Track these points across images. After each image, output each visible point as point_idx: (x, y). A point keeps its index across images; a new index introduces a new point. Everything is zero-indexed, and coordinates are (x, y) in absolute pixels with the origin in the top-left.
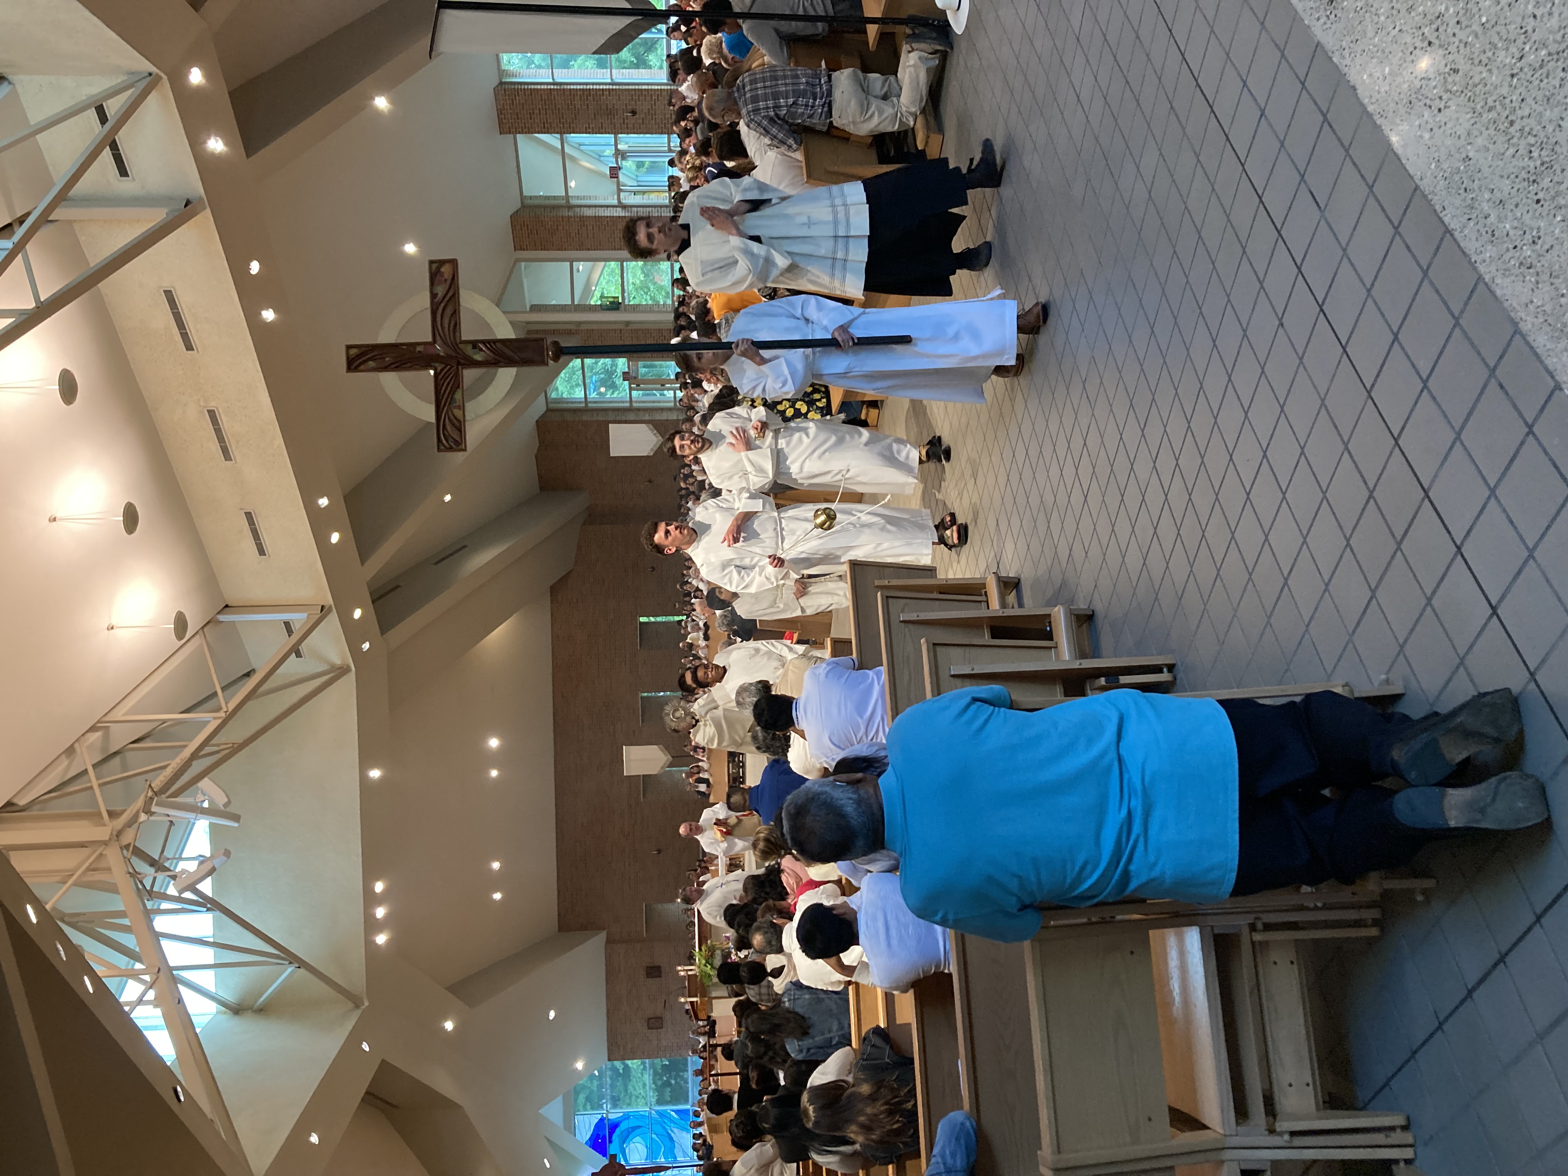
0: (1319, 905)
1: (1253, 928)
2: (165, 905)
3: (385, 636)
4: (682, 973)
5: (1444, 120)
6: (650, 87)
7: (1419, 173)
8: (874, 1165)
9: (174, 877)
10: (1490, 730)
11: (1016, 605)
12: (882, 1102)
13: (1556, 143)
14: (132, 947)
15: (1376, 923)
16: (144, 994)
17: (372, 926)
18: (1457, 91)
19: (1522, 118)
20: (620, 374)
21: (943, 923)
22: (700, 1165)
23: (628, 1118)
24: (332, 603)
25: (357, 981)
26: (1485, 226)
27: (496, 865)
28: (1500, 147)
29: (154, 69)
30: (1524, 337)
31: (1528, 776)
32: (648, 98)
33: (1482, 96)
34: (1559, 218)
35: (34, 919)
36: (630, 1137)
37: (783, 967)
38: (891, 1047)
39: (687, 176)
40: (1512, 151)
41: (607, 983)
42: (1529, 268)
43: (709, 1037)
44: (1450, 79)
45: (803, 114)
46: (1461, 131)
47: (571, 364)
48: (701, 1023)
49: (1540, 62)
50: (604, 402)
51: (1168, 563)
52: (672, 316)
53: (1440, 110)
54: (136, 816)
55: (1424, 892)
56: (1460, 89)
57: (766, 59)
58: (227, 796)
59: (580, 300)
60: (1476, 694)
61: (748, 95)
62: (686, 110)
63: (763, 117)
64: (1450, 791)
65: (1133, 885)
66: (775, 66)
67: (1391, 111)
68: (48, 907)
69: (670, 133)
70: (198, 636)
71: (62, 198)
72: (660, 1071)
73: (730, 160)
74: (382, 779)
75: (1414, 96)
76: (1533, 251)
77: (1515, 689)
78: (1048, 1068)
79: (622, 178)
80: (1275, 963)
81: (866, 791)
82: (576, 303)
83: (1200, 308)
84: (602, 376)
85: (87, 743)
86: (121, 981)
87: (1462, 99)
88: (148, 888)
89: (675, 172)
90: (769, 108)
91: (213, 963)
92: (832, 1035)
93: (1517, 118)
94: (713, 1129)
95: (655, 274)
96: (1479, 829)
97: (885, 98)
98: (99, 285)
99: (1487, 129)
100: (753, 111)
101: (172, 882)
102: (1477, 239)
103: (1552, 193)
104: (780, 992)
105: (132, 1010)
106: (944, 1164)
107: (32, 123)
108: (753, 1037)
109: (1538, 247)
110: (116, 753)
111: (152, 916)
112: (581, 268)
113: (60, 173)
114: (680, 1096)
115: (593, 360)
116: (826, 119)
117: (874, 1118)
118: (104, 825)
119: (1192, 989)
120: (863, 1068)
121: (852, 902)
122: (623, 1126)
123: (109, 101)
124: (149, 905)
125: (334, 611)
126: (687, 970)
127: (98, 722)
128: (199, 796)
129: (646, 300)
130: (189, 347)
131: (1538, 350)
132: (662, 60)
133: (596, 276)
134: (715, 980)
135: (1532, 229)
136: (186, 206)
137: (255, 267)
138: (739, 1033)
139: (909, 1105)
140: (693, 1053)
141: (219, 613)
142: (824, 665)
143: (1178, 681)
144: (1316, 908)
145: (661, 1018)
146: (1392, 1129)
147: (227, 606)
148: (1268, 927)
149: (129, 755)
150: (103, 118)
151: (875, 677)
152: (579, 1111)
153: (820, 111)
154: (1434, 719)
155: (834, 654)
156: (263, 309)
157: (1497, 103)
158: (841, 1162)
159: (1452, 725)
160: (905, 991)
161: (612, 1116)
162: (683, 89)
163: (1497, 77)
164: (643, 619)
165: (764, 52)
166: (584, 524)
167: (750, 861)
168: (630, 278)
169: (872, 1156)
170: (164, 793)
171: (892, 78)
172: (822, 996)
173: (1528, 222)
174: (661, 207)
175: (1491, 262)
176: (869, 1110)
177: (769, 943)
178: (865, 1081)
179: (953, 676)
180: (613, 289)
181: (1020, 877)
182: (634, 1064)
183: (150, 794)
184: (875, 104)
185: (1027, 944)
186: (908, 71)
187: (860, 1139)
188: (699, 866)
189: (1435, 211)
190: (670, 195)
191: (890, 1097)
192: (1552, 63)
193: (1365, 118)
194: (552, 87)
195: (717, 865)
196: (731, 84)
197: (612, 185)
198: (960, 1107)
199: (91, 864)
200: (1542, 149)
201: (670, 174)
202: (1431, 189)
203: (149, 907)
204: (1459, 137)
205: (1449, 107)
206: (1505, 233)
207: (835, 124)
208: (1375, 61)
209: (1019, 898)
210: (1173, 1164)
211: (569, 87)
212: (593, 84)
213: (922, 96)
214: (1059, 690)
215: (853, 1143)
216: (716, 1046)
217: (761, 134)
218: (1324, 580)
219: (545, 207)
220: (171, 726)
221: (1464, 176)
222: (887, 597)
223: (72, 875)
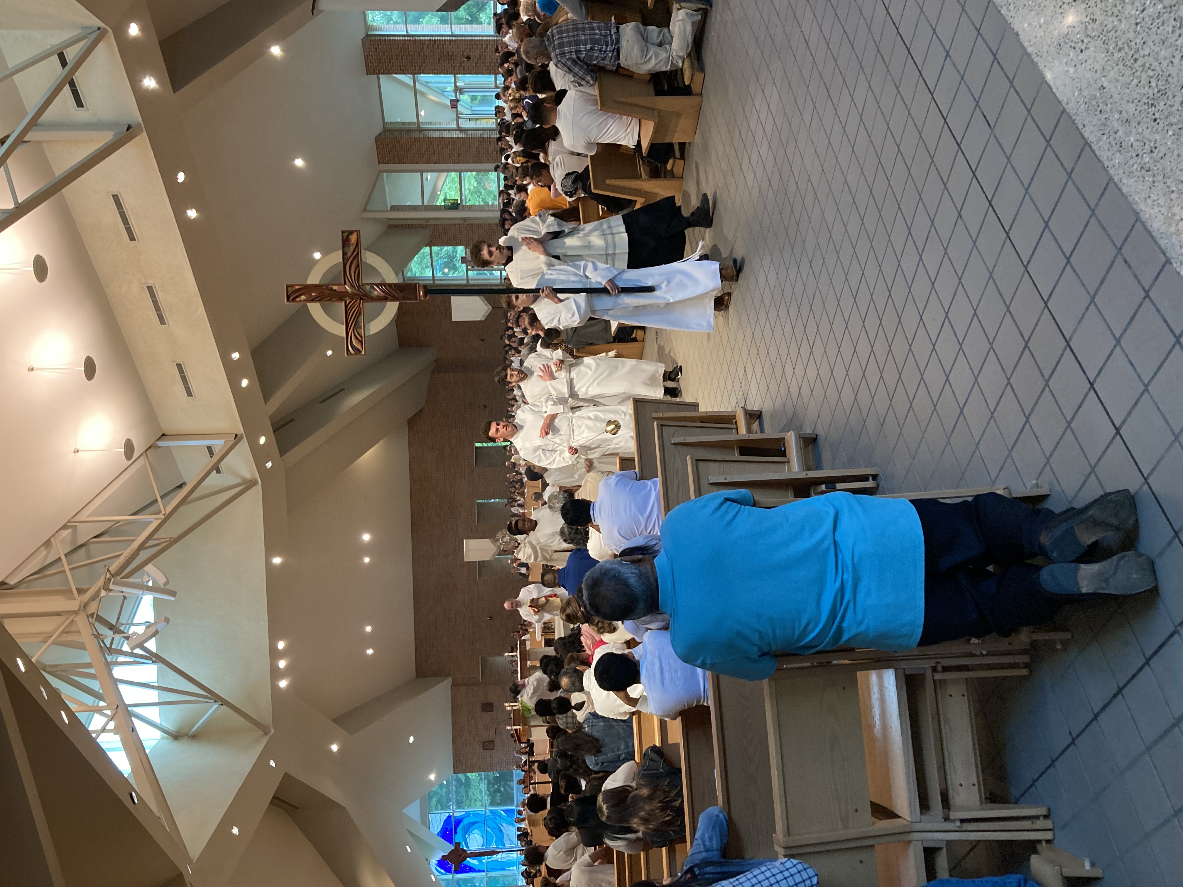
0: (984, 652)
1: (934, 670)
2: (121, 659)
3: (283, 457)
4: (509, 708)
5: (1085, 58)
6: (481, 38)
7: (1065, 99)
8: (652, 848)
9: (127, 638)
10: (1114, 521)
11: (758, 432)
12: (657, 800)
13: (1169, 75)
14: (97, 690)
15: (1026, 665)
16: (107, 724)
17: (276, 674)
18: (1095, 36)
19: (1143, 57)
20: (459, 258)
21: (703, 666)
22: (522, 850)
23: (469, 816)
24: (242, 431)
25: (266, 715)
26: (1115, 138)
27: (369, 629)
28: (1127, 79)
29: (102, 25)
30: (1144, 225)
31: (1141, 555)
32: (480, 46)
33: (1114, 40)
34: (1170, 133)
35: (23, 669)
36: (470, 830)
37: (584, 703)
38: (664, 761)
39: (509, 106)
40: (1136, 81)
41: (452, 716)
42: (1147, 171)
43: (529, 756)
44: (1090, 27)
45: (598, 57)
46: (1098, 67)
47: (422, 251)
48: (523, 745)
49: (1157, 14)
50: (446, 280)
51: (873, 398)
52: (498, 214)
53: (1082, 51)
54: (98, 592)
55: (1062, 642)
56: (1097, 35)
57: (570, 15)
58: (167, 578)
59: (428, 202)
60: (1103, 493)
61: (556, 42)
62: (508, 55)
63: (567, 59)
64: (1083, 566)
65: (845, 638)
66: (576, 21)
67: (1045, 51)
68: (33, 660)
69: (496, 73)
70: (142, 458)
71: (33, 123)
72: (492, 781)
73: (541, 92)
74: (282, 565)
75: (1062, 40)
76: (1151, 158)
77: (1132, 491)
78: (781, 773)
79: (460, 108)
80: (951, 696)
81: (645, 568)
82: (425, 204)
83: (899, 205)
84: (446, 260)
85: (61, 538)
86: (89, 715)
87: (1099, 42)
88: (108, 646)
89: (500, 103)
90: (573, 52)
91: (157, 701)
92: (620, 752)
93: (1140, 56)
94: (532, 823)
95: (485, 181)
96: (1105, 594)
97: (660, 45)
98: (63, 190)
99: (1117, 65)
100: (560, 54)
101: (126, 642)
102: (1109, 150)
103: (1166, 113)
104: (582, 721)
105: (98, 736)
106: (704, 845)
107: (10, 67)
108: (562, 754)
109: (1155, 155)
110: (82, 546)
111: (111, 667)
112: (429, 177)
113: (32, 106)
114: (507, 799)
115: (439, 248)
116: (615, 61)
117: (651, 813)
118: (75, 599)
119: (889, 714)
120: (644, 776)
121: (635, 652)
122: (465, 822)
123: (68, 49)
124: (109, 658)
125: (245, 438)
126: (512, 706)
127: (68, 522)
128: (145, 577)
129: (479, 202)
130: (132, 238)
131: (1154, 234)
132: (490, 18)
133: (440, 183)
134: (534, 713)
135: (1150, 141)
136: (128, 130)
137: (181, 177)
138: (551, 752)
139: (678, 803)
140: (517, 768)
141: (158, 440)
142: (614, 477)
143: (880, 486)
144: (982, 655)
145: (493, 741)
146: (1037, 817)
147: (163, 435)
148: (946, 669)
149: (92, 547)
150: (64, 63)
151: (652, 486)
152: (432, 810)
153: (610, 55)
154: (1071, 513)
155: (622, 469)
156: (188, 209)
157: (1125, 45)
158: (627, 845)
159: (1085, 517)
160: (674, 718)
161: (457, 815)
162: (506, 39)
163: (1125, 25)
164: (478, 445)
165: (568, 10)
166: (433, 372)
167: (559, 625)
168: (466, 185)
169: (651, 841)
170: (119, 575)
171: (665, 30)
172: (613, 723)
173: (1147, 136)
174: (490, 130)
175: (1119, 167)
176: (647, 808)
177: (573, 684)
178: (645, 786)
179: (711, 484)
180: (453, 193)
181: (759, 632)
182: (473, 776)
183: (108, 575)
184: (653, 50)
185: (765, 682)
186: (677, 24)
187: (642, 828)
188: (521, 628)
189: (1078, 128)
190: (496, 121)
191: (662, 798)
192: (1166, 15)
193: (1025, 56)
194: (406, 38)
195: (535, 628)
196: (543, 34)
197: (452, 114)
198: (716, 804)
199: (65, 629)
200: (1158, 80)
201: (497, 105)
202: (1075, 111)
203: (109, 660)
204: (1096, 72)
205: (1088, 48)
206: (1130, 144)
207: (622, 65)
208: (1033, 13)
209: (759, 648)
210: (872, 844)
211: (419, 38)
212: (438, 36)
213: (688, 45)
214: (790, 493)
215: (636, 832)
216: (534, 762)
217: (566, 71)
218: (990, 410)
219: (401, 130)
220: (124, 524)
221: (1100, 101)
222: (662, 425)
223: (51, 636)
